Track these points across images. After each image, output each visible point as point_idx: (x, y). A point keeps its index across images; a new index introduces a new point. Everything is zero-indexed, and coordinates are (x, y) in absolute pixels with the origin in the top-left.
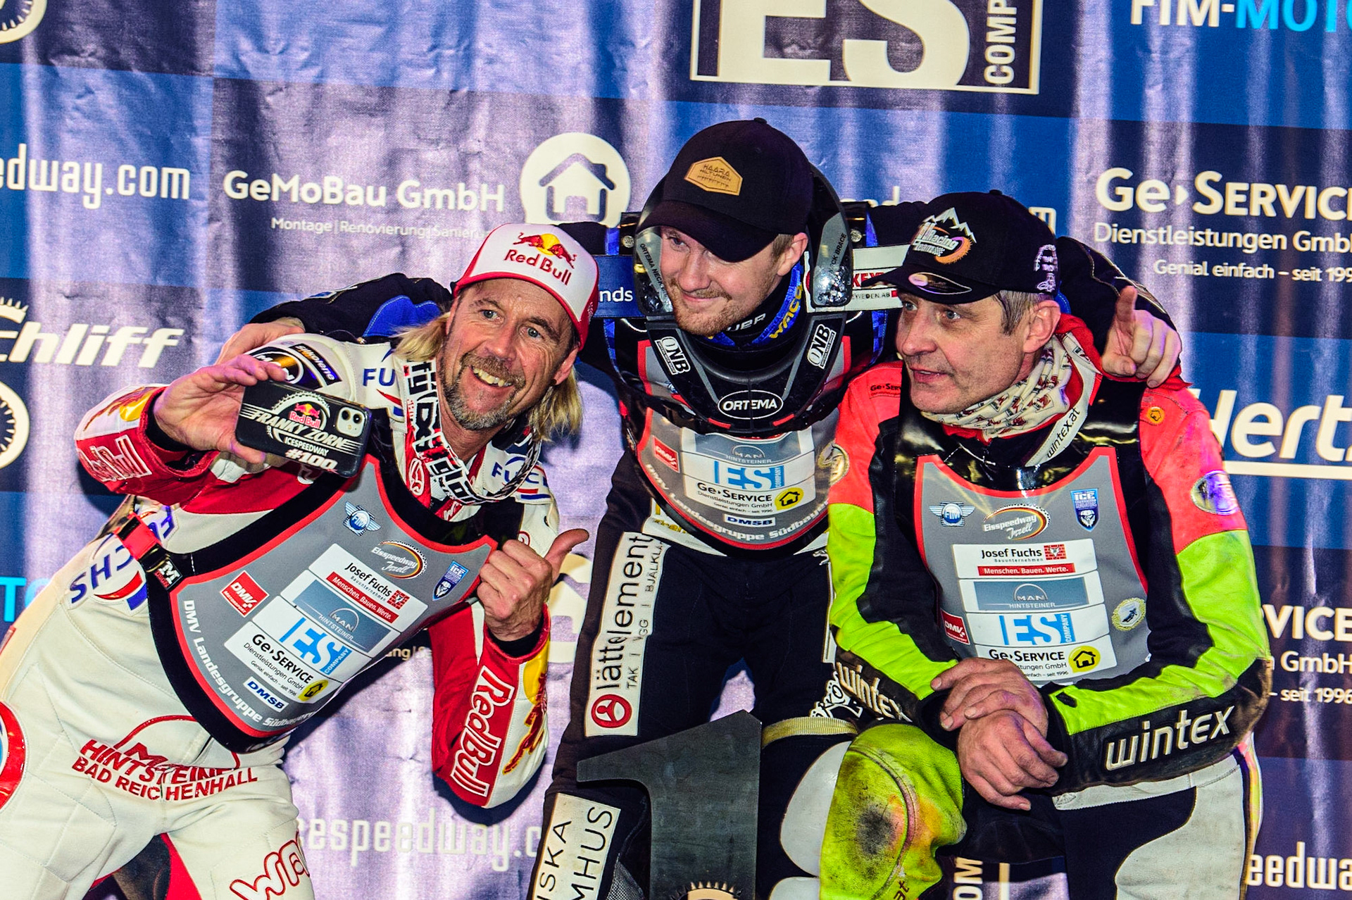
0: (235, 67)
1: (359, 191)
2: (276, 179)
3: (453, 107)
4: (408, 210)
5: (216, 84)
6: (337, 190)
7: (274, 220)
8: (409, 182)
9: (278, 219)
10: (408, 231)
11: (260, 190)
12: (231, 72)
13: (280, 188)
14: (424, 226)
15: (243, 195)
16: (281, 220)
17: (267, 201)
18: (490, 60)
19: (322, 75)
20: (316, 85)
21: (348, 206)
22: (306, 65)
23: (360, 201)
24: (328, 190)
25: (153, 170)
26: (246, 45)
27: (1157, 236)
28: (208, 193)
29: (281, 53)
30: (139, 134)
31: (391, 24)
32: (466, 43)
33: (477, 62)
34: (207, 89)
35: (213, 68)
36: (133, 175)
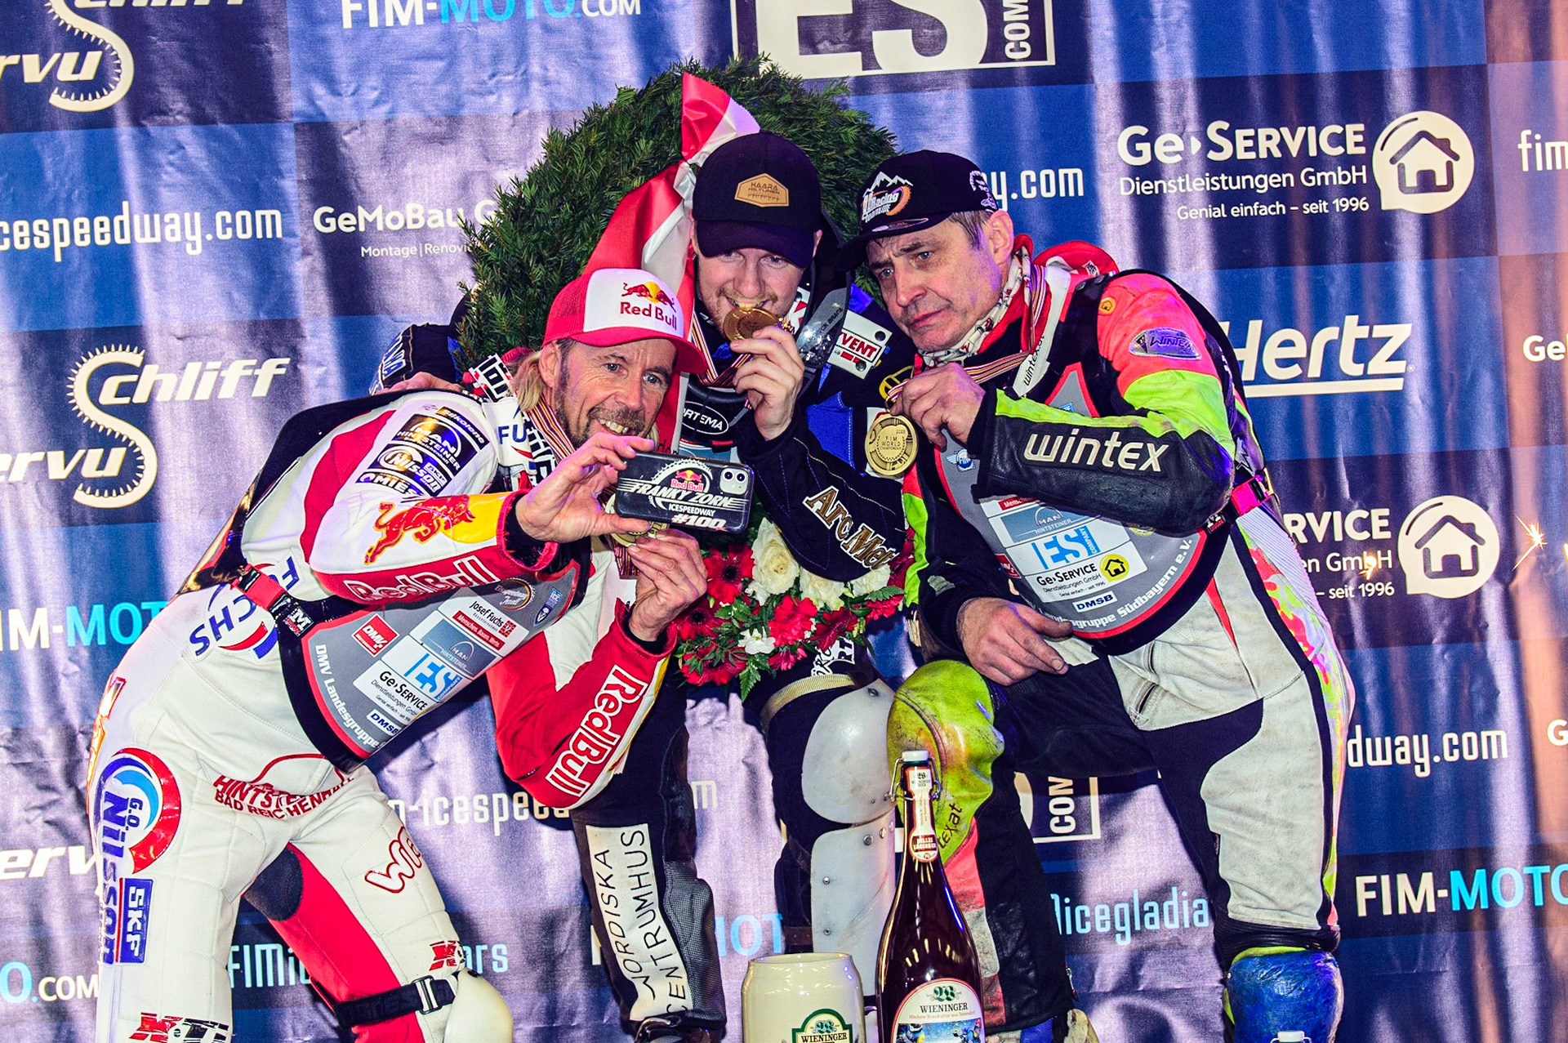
0: (310, 110)
1: (439, 214)
2: (361, 210)
3: (517, 129)
5: (297, 128)
6: (419, 216)
7: (363, 249)
8: (483, 202)
9: (366, 248)
11: (347, 223)
12: (310, 117)
13: (365, 219)
15: (332, 229)
16: (370, 248)
17: (354, 232)
18: (546, 82)
19: (392, 111)
20: (388, 121)
21: (430, 230)
22: (377, 103)
23: (441, 224)
24: (410, 217)
25: (248, 214)
26: (320, 90)
27: (1177, 184)
28: (299, 229)
29: (353, 94)
30: (231, 184)
31: (452, 58)
32: (523, 68)
33: (535, 85)
34: (289, 134)
35: (292, 114)
36: (229, 220)
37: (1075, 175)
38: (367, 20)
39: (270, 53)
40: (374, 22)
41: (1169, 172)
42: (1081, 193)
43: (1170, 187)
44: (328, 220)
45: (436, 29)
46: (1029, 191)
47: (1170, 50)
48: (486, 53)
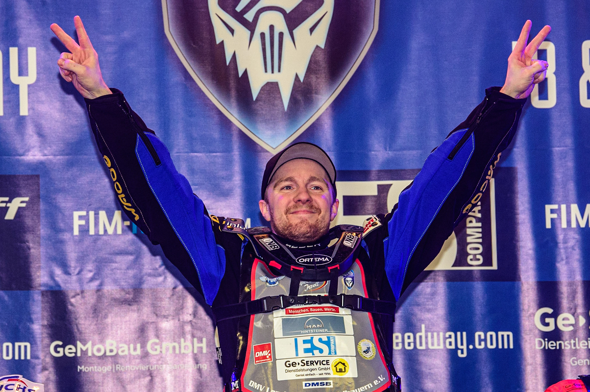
0: (51, 283)
1: (125, 347)
2: (79, 344)
3: (175, 297)
4: (154, 355)
5: (43, 293)
6: (113, 348)
7: (79, 367)
8: (152, 340)
9: (81, 366)
10: (154, 367)
11: (70, 351)
12: (51, 287)
13: (81, 349)
14: (162, 364)
15: (61, 354)
16: (83, 367)
17: (74, 357)
19: (101, 285)
20: (98, 291)
21: (120, 356)
22: (92, 280)
23: (126, 353)
24: (108, 348)
25: (10, 345)
26: (58, 271)
27: (570, 344)
28: (41, 355)
29: (78, 274)
31: (138, 255)
34: (38, 297)
35: (40, 285)
37: (508, 336)
38: (88, 230)
39: (29, 248)
40: (92, 232)
41: (566, 336)
42: (512, 347)
43: (567, 345)
44: (59, 349)
45: (129, 237)
46: (480, 344)
47: (567, 263)
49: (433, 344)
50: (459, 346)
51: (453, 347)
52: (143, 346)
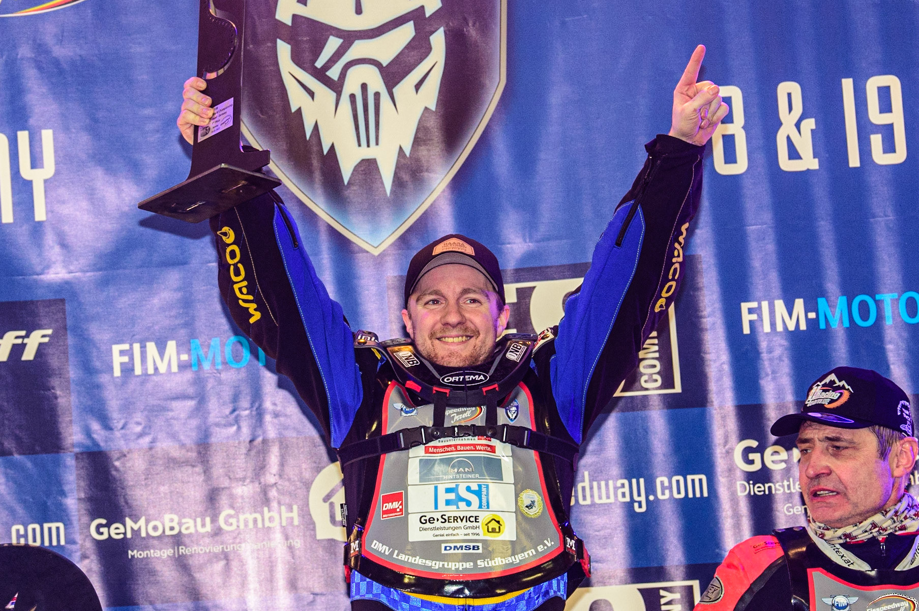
0: (88, 442)
1: (190, 523)
2: (128, 521)
3: (253, 453)
4: (228, 532)
5: (77, 457)
6: (175, 524)
7: (130, 552)
8: (226, 512)
9: (132, 551)
10: (230, 549)
11: (117, 531)
12: (88, 447)
13: (132, 529)
14: (240, 543)
15: (105, 536)
16: (135, 551)
17: (122, 539)
18: (276, 415)
19: (154, 441)
20: (151, 449)
21: (184, 535)
22: (141, 435)
23: (192, 530)
24: (168, 525)
26: (95, 426)
27: (783, 486)
28: (78, 538)
29: (122, 428)
30: (23, 502)
31: (201, 399)
32: (257, 405)
33: (268, 418)
34: (70, 461)
35: (73, 445)
36: (22, 532)
37: (700, 480)
38: (133, 370)
39: (56, 398)
40: (138, 371)
41: (777, 477)
42: (706, 494)
43: (779, 488)
44: (102, 530)
45: (188, 375)
46: (663, 494)
47: (774, 379)
48: (227, 393)
49: (600, 498)
50: (636, 498)
51: (627, 499)
52: (214, 520)
